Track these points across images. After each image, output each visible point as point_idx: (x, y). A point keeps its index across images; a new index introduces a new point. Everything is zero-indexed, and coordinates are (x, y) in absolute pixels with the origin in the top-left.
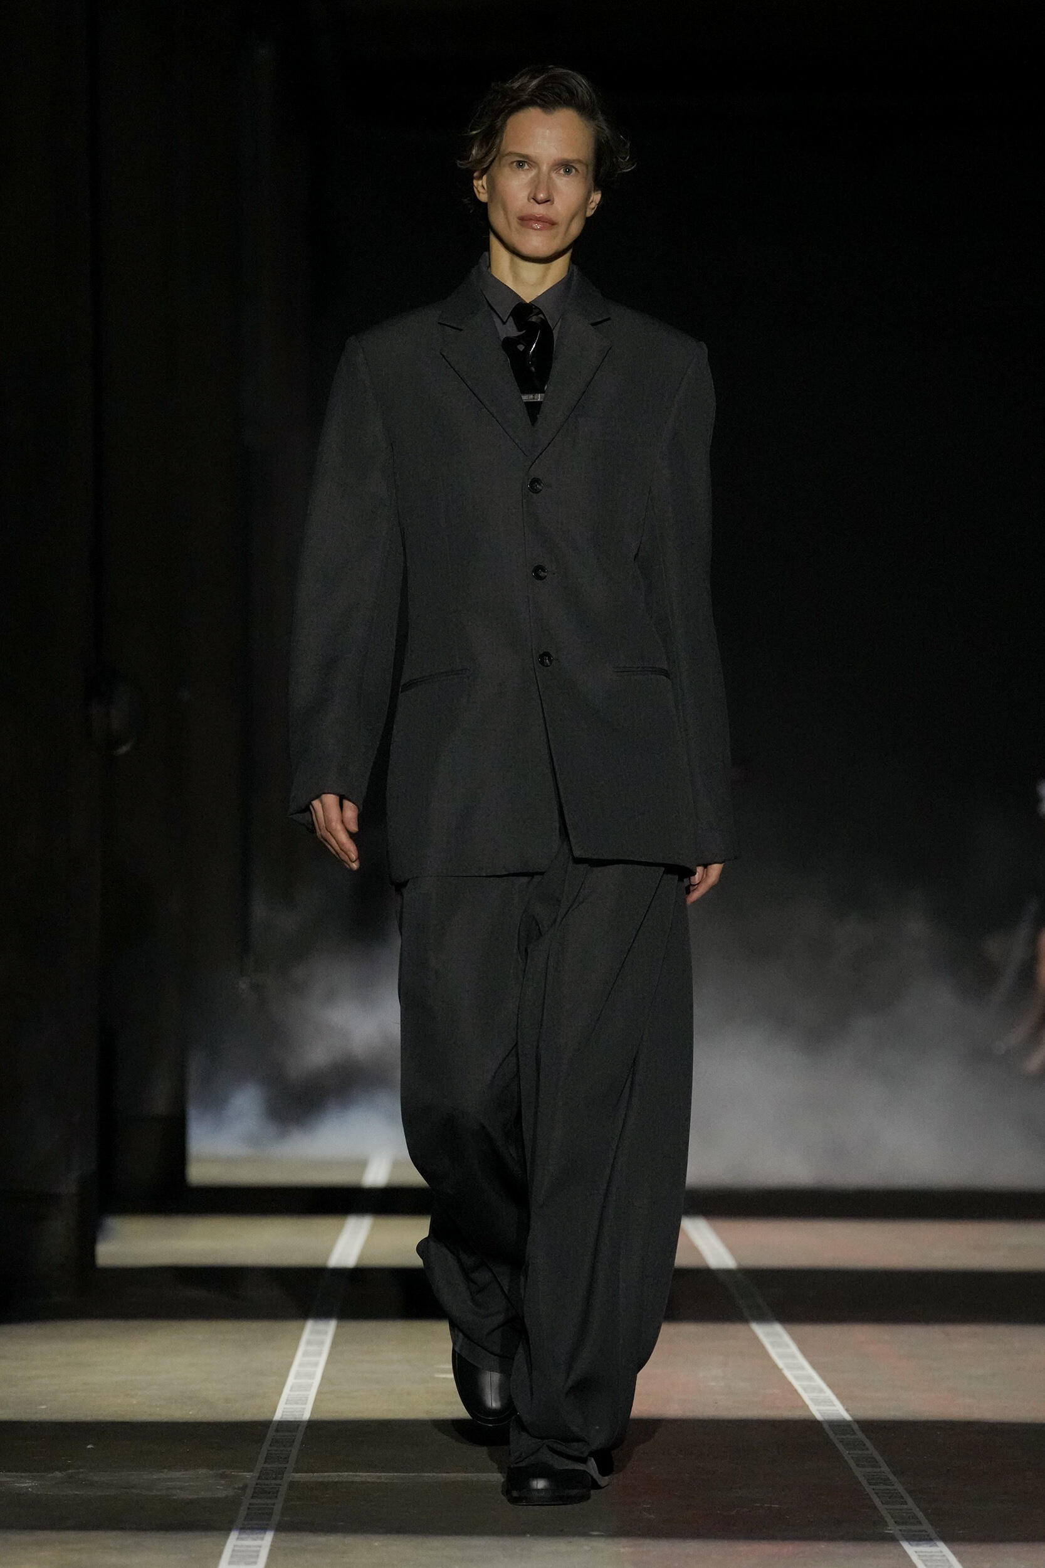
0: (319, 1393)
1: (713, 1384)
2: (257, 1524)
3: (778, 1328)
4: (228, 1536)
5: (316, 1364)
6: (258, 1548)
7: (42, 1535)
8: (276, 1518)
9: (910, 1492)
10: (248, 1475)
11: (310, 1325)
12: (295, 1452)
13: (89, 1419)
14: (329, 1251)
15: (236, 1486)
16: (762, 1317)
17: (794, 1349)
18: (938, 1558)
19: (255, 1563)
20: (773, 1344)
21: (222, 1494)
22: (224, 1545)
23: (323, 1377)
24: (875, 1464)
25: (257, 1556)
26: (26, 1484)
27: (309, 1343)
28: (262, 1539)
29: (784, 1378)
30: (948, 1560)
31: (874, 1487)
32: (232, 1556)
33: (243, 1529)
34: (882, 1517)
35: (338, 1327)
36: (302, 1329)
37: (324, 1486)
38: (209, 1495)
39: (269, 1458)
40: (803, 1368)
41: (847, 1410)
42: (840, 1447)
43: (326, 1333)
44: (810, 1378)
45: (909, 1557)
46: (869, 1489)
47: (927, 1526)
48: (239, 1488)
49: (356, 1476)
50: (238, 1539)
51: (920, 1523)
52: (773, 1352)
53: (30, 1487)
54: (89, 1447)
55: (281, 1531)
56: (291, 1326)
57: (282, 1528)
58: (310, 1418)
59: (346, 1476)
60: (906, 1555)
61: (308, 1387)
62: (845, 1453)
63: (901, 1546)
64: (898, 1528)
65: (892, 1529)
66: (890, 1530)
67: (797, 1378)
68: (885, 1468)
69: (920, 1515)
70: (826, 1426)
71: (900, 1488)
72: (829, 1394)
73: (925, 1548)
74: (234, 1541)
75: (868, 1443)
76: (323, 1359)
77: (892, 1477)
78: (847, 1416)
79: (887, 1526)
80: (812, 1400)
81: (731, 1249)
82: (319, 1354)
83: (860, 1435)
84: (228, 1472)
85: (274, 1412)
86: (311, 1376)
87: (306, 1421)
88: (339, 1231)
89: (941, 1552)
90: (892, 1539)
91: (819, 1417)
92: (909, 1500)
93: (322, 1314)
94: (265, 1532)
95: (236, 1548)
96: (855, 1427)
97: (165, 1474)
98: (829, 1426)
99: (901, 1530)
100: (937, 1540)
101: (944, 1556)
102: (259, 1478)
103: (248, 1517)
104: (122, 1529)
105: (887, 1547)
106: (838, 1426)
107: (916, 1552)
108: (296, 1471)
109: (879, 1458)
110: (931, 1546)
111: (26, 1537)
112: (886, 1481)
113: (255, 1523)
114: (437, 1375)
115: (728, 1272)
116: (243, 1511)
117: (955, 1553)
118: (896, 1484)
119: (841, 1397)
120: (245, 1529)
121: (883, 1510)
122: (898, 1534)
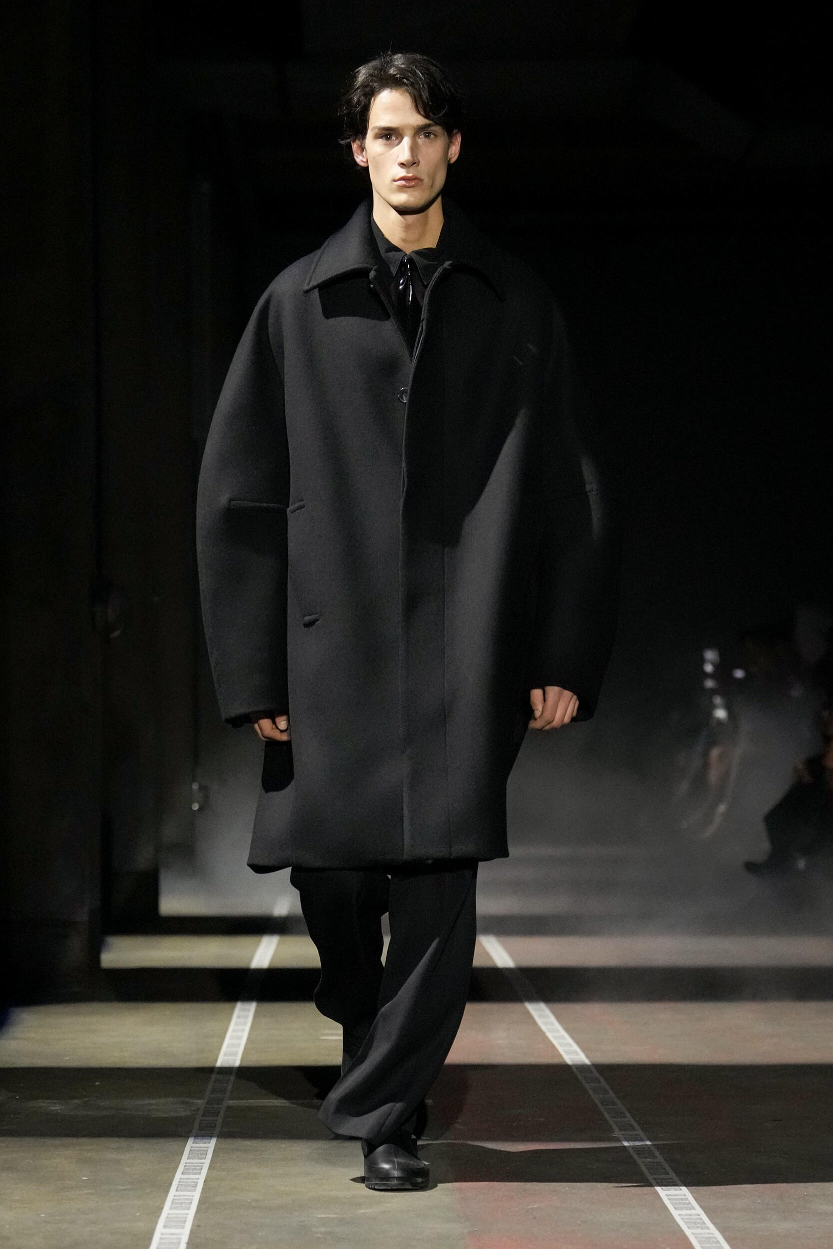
0: (245, 1049)
1: (500, 1042)
2: (206, 1133)
3: (542, 1006)
4: (187, 1141)
5: (243, 1031)
6: (207, 1149)
7: (64, 1141)
8: (218, 1129)
9: (628, 1110)
10: (199, 1101)
11: (239, 1006)
12: (230, 1087)
13: (96, 1066)
14: (251, 959)
15: (193, 1109)
16: (533, 999)
17: (553, 1019)
19: (205, 1158)
20: (540, 1016)
21: (183, 1114)
22: (185, 1147)
23: (249, 1039)
24: (606, 1092)
25: (206, 1153)
26: (56, 1107)
27: (239, 1017)
28: (209, 1143)
29: (547, 1037)
30: (653, 1154)
31: (605, 1107)
32: (189, 1154)
33: (196, 1136)
34: (610, 1126)
35: (257, 1006)
36: (233, 1009)
37: (249, 1108)
38: (175, 1114)
39: (213, 1091)
40: (557, 1031)
41: (587, 1057)
42: (584, 1082)
43: (249, 1010)
44: (563, 1038)
46: (602, 1108)
47: (640, 1132)
48: (194, 1110)
49: (270, 1102)
50: (193, 1142)
51: (634, 1129)
52: (539, 1021)
53: (59, 1109)
54: (97, 1084)
55: (221, 1138)
56: (226, 1006)
57: (222, 1136)
58: (240, 1064)
61: (238, 1046)
62: (587, 1086)
65: (617, 1132)
66: (616, 1134)
67: (556, 1038)
68: (612, 1095)
69: (635, 1124)
70: (574, 1070)
71: (624, 1109)
72: (575, 1047)
74: (191, 1143)
75: (602, 1079)
76: (248, 1027)
77: (616, 1100)
78: (587, 1062)
79: (614, 1132)
80: (565, 1052)
81: (511, 954)
82: (245, 1024)
83: (596, 1074)
84: (187, 1099)
85: (216, 1061)
86: (240, 1038)
87: (236, 1068)
88: (257, 945)
90: (617, 1140)
91: (569, 1062)
92: (628, 1115)
93: (247, 997)
94: (211, 1138)
95: (192, 1149)
96: (594, 1070)
97: (146, 1102)
98: (577, 1068)
99: (622, 1134)
102: (207, 1104)
103: (201, 1129)
104: (119, 1136)
105: (614, 1146)
106: (582, 1068)
108: (230, 1100)
109: (608, 1088)
111: (57, 1141)
112: (614, 1104)
113: (204, 1133)
114: (322, 1038)
115: (509, 970)
116: (197, 1125)
118: (620, 1105)
119: (584, 1050)
120: (198, 1136)
121: (611, 1121)
122: (621, 1137)
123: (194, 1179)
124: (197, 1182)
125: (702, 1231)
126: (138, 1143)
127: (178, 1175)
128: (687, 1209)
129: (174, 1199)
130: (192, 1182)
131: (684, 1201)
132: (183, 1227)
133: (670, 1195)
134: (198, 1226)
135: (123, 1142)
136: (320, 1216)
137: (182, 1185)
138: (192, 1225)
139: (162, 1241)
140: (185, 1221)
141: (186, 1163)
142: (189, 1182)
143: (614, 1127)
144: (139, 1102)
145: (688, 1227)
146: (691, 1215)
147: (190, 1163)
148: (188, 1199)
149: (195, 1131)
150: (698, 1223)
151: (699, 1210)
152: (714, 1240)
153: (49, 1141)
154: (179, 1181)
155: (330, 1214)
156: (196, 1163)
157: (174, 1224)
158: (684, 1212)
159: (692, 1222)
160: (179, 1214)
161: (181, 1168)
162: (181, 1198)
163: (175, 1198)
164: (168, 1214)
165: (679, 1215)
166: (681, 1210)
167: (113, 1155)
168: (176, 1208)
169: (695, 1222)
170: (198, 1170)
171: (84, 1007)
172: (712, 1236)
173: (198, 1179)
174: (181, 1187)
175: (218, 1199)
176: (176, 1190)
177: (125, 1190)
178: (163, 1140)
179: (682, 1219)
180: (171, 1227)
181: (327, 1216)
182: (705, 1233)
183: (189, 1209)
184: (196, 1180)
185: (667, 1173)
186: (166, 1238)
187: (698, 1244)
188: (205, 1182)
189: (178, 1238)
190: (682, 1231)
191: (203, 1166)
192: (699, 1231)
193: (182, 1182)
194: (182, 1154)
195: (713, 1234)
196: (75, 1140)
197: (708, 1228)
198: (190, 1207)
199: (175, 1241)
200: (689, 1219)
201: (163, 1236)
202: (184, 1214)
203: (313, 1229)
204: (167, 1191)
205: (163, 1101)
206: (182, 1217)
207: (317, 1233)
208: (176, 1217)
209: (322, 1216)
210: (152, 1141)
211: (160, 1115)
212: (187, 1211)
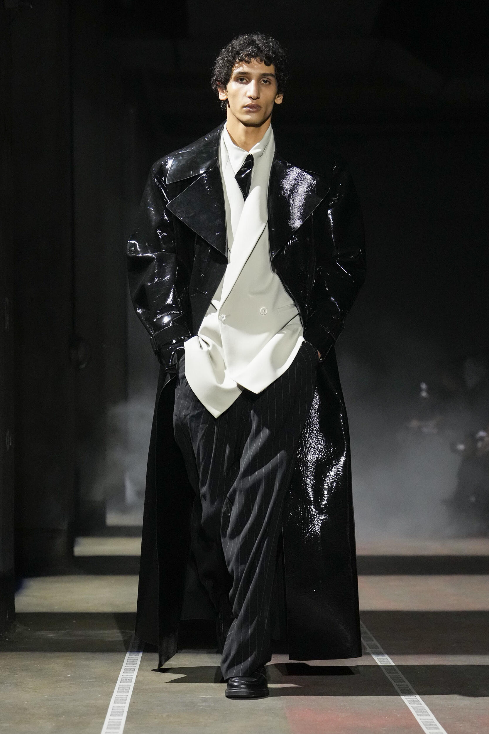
4: (126, 654)
6: (137, 659)
7: (58, 654)
8: (143, 647)
9: (374, 637)
13: (73, 612)
15: (128, 636)
18: (386, 661)
19: (136, 664)
22: (124, 657)
25: (137, 661)
26: (52, 635)
28: (138, 655)
32: (127, 661)
38: (119, 639)
45: (375, 661)
47: (381, 649)
50: (129, 655)
51: (378, 648)
54: (74, 622)
55: (145, 652)
63: (372, 656)
64: (370, 650)
65: (369, 650)
66: (368, 651)
69: (379, 646)
71: (371, 636)
73: (381, 657)
74: (128, 656)
77: (369, 632)
79: (367, 649)
84: (125, 631)
89: (387, 658)
90: (369, 654)
92: (374, 640)
94: (139, 653)
95: (129, 659)
97: (101, 632)
100: (385, 654)
101: (387, 660)
103: (133, 647)
104: (87, 651)
105: (367, 657)
107: (377, 659)
110: (383, 656)
111: (53, 654)
113: (135, 649)
116: (131, 644)
117: (391, 659)
120: (131, 651)
121: (365, 643)
122: (370, 652)
123: (130, 676)
126: (98, 655)
127: (122, 673)
129: (119, 687)
130: (129, 678)
131: (407, 689)
132: (125, 703)
133: (398, 685)
134: (134, 702)
135: (90, 655)
136: (202, 697)
137: (123, 679)
138: (130, 702)
139: (113, 711)
140: (126, 699)
141: (126, 667)
142: (127, 678)
143: (367, 647)
144: (99, 632)
147: (128, 667)
148: (127, 687)
149: (130, 648)
150: (415, 701)
152: (424, 710)
153: (48, 654)
154: (122, 677)
155: (207, 695)
156: (131, 667)
157: (120, 701)
159: (411, 701)
160: (123, 695)
161: (123, 670)
162: (123, 686)
163: (120, 686)
164: (116, 696)
167: (84, 662)
168: (121, 692)
169: (413, 700)
170: (133, 671)
171: (66, 578)
172: (424, 708)
174: (123, 680)
175: (144, 687)
176: (121, 682)
177: (91, 681)
178: (113, 654)
180: (118, 703)
181: (206, 696)
182: (419, 707)
183: (128, 692)
184: (132, 677)
186: (116, 709)
187: (415, 713)
188: (136, 677)
189: (122, 709)
190: (406, 705)
192: (415, 705)
193: (124, 677)
194: (123, 661)
196: (62, 654)
197: (421, 704)
198: (129, 692)
199: (121, 710)
201: (114, 708)
203: (198, 704)
204: (115, 682)
205: (111, 631)
206: (124, 697)
207: (201, 706)
208: (121, 697)
209: (203, 697)
210: (106, 654)
211: (110, 639)
212: (126, 694)
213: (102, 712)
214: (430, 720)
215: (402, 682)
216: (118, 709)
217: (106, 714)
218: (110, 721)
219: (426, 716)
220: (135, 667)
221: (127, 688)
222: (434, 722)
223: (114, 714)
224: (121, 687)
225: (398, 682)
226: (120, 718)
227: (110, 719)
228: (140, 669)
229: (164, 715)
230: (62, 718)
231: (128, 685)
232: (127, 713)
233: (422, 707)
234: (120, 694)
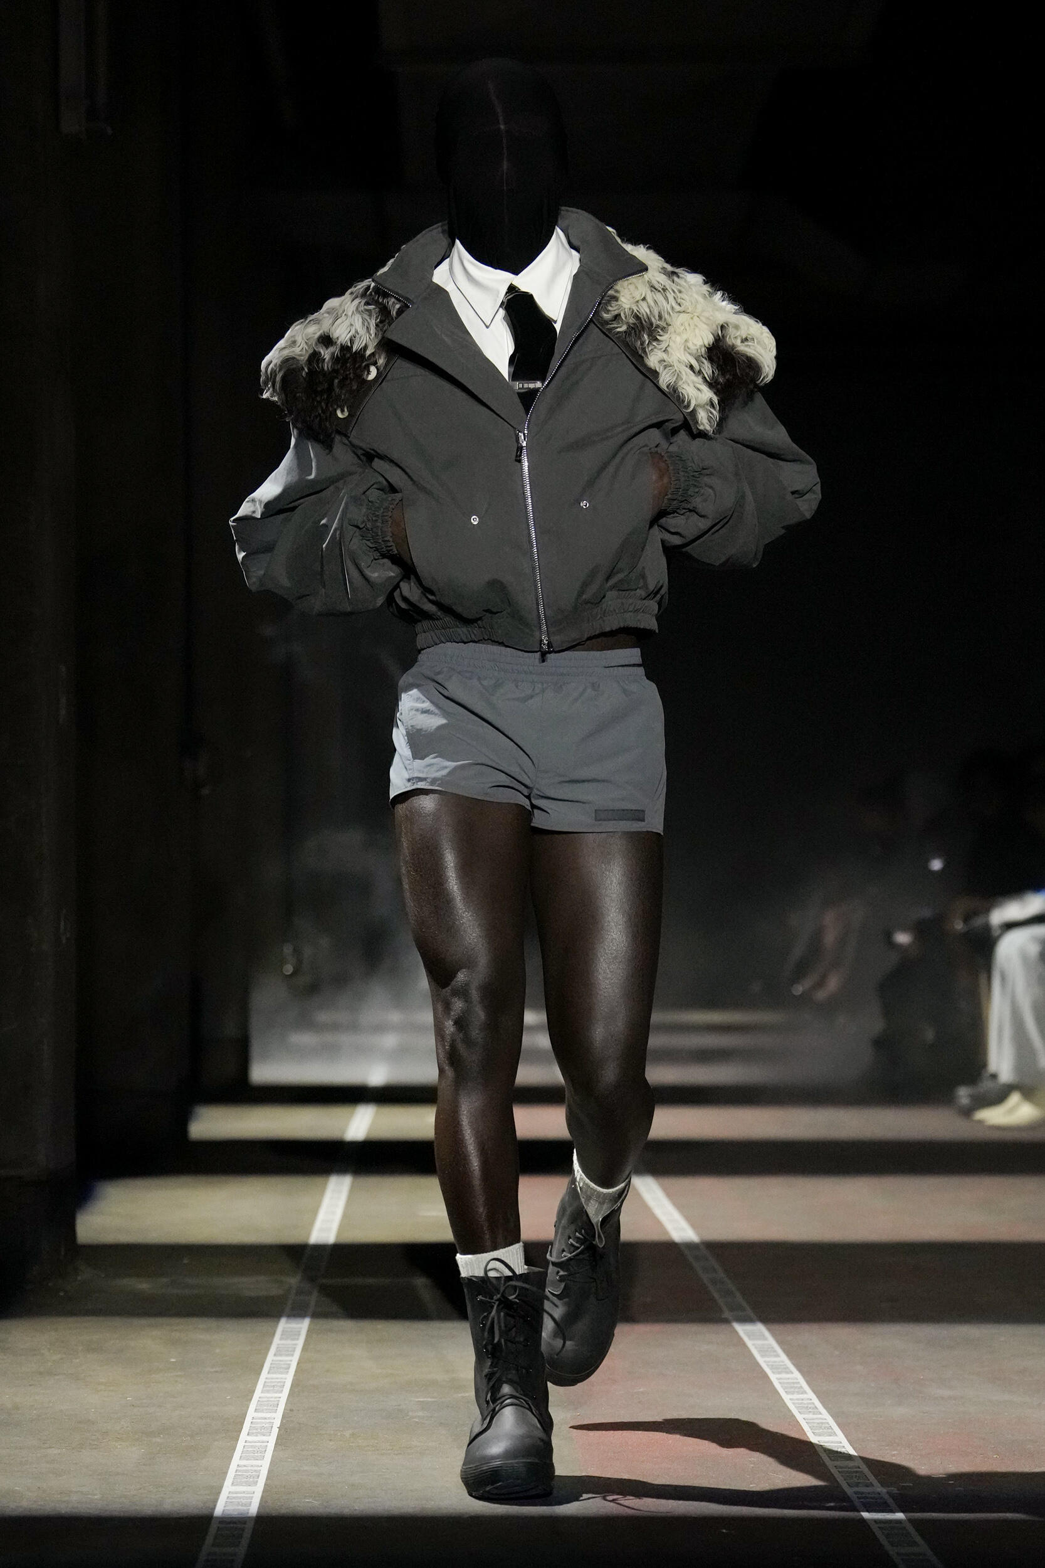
0: (340, 1224)
2: (299, 1313)
3: (650, 1180)
4: (278, 1322)
5: (338, 1206)
6: (300, 1329)
7: (152, 1320)
8: (311, 1309)
9: (738, 1289)
10: (292, 1280)
11: (333, 1179)
12: (324, 1265)
13: (184, 1242)
14: (345, 1130)
17: (660, 1193)
18: (759, 1333)
19: (298, 1339)
20: (648, 1191)
21: (275, 1293)
22: (276, 1327)
23: (345, 1216)
24: (715, 1271)
25: (299, 1335)
27: (333, 1191)
28: (302, 1323)
29: (654, 1214)
30: (764, 1335)
31: (715, 1286)
32: (282, 1335)
33: (289, 1316)
34: (720, 1307)
35: (353, 1179)
36: (327, 1182)
38: (266, 1293)
39: (306, 1269)
40: (666, 1207)
41: (698, 1233)
42: (692, 1260)
43: (344, 1184)
44: (671, 1214)
46: (711, 1288)
47: (750, 1312)
48: (286, 1289)
50: (287, 1323)
51: (744, 1310)
52: (646, 1196)
53: (146, 1288)
54: (185, 1261)
55: (315, 1318)
56: (320, 1179)
57: (316, 1315)
58: (334, 1242)
59: (359, 1281)
60: (736, 1332)
61: (333, 1221)
62: (696, 1265)
63: (733, 1325)
64: (730, 1313)
65: (727, 1314)
66: (725, 1315)
67: (664, 1215)
68: (721, 1274)
69: (744, 1304)
70: (682, 1248)
72: (683, 1224)
73: (749, 1327)
74: (284, 1324)
75: (711, 1257)
76: (342, 1203)
77: (726, 1280)
78: (696, 1239)
79: (723, 1312)
80: (673, 1228)
82: (340, 1198)
83: (705, 1252)
84: (279, 1278)
85: (309, 1235)
86: (335, 1213)
87: (332, 1244)
88: (352, 1115)
89: (761, 1329)
90: (726, 1321)
91: (676, 1240)
92: (739, 1295)
93: (342, 1170)
94: (305, 1318)
95: (285, 1329)
96: (703, 1248)
97: (236, 1280)
98: (684, 1246)
99: (732, 1315)
100: (757, 1321)
101: (763, 1332)
102: (300, 1282)
103: (293, 1309)
104: (208, 1316)
105: (723, 1327)
106: (690, 1246)
107: (743, 1329)
108: (325, 1277)
109: (717, 1266)
110: (753, 1325)
111: (143, 1321)
112: (724, 1283)
113: (297, 1312)
116: (290, 1302)
117: (769, 1330)
118: (731, 1286)
119: (694, 1226)
121: (721, 1302)
122: (730, 1317)
123: (287, 1361)
124: (289, 1365)
125: (815, 1416)
126: (229, 1324)
127: (270, 1357)
128: (798, 1393)
129: (265, 1382)
130: (284, 1364)
131: (795, 1385)
132: (276, 1411)
133: (781, 1379)
134: (291, 1410)
135: (212, 1323)
136: (417, 1400)
137: (274, 1367)
138: (285, 1409)
139: (253, 1426)
140: (278, 1404)
141: (278, 1344)
142: (281, 1364)
143: (725, 1308)
144: (231, 1280)
145: (799, 1412)
146: (803, 1400)
147: (283, 1344)
148: (280, 1382)
149: (288, 1309)
150: (810, 1408)
151: (811, 1395)
153: (136, 1321)
154: (271, 1364)
156: (289, 1344)
157: (266, 1408)
158: (796, 1396)
159: (803, 1407)
160: (272, 1397)
161: (273, 1350)
162: (273, 1380)
163: (267, 1380)
164: (260, 1398)
165: (790, 1399)
166: (793, 1394)
167: (202, 1336)
168: (268, 1391)
169: (807, 1407)
170: (291, 1351)
171: (173, 1180)
172: (824, 1421)
173: (291, 1361)
174: (273, 1369)
175: (313, 1381)
176: (268, 1373)
177: (215, 1372)
178: (255, 1320)
179: (793, 1403)
180: (262, 1411)
181: (426, 1399)
182: (817, 1419)
183: (281, 1392)
184: (289, 1362)
185: (778, 1356)
186: (257, 1423)
187: (810, 1430)
188: (298, 1363)
189: (270, 1423)
190: (793, 1416)
191: (295, 1348)
192: (811, 1416)
193: (274, 1364)
194: (274, 1334)
195: (825, 1419)
196: (162, 1320)
197: (820, 1414)
198: (282, 1390)
199: (268, 1426)
200: (801, 1403)
201: (254, 1421)
202: (276, 1398)
203: (410, 1414)
204: (258, 1373)
205: (254, 1279)
206: (274, 1401)
207: (415, 1417)
208: (268, 1401)
209: (419, 1400)
210: (243, 1321)
211: (253, 1294)
212: (280, 1395)
213: (233, 1427)
214: (837, 1442)
215: (787, 1373)
216: (263, 1423)
217: (240, 1432)
218: (246, 1444)
219: (831, 1436)
220: (296, 1344)
221: (279, 1384)
222: (844, 1447)
223: (255, 1431)
224: (268, 1383)
225: (780, 1373)
226: (265, 1438)
227: (246, 1442)
228: (305, 1349)
229: (347, 1434)
230: (158, 1440)
231: (281, 1378)
232: (278, 1429)
233: (822, 1419)
234: (269, 1395)
